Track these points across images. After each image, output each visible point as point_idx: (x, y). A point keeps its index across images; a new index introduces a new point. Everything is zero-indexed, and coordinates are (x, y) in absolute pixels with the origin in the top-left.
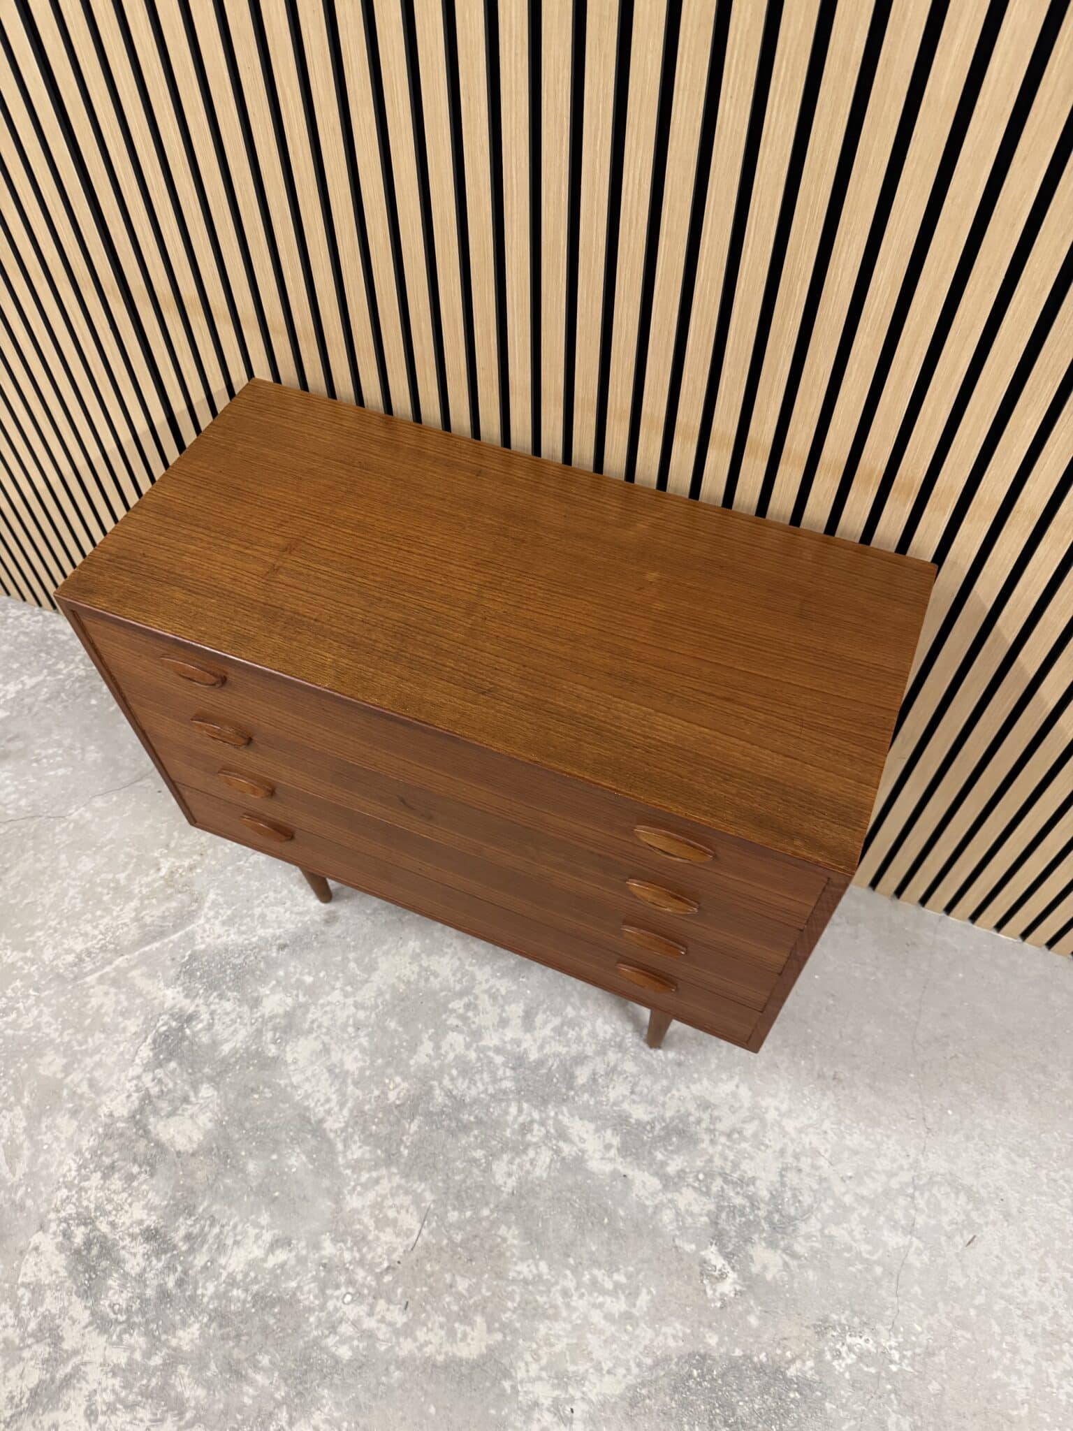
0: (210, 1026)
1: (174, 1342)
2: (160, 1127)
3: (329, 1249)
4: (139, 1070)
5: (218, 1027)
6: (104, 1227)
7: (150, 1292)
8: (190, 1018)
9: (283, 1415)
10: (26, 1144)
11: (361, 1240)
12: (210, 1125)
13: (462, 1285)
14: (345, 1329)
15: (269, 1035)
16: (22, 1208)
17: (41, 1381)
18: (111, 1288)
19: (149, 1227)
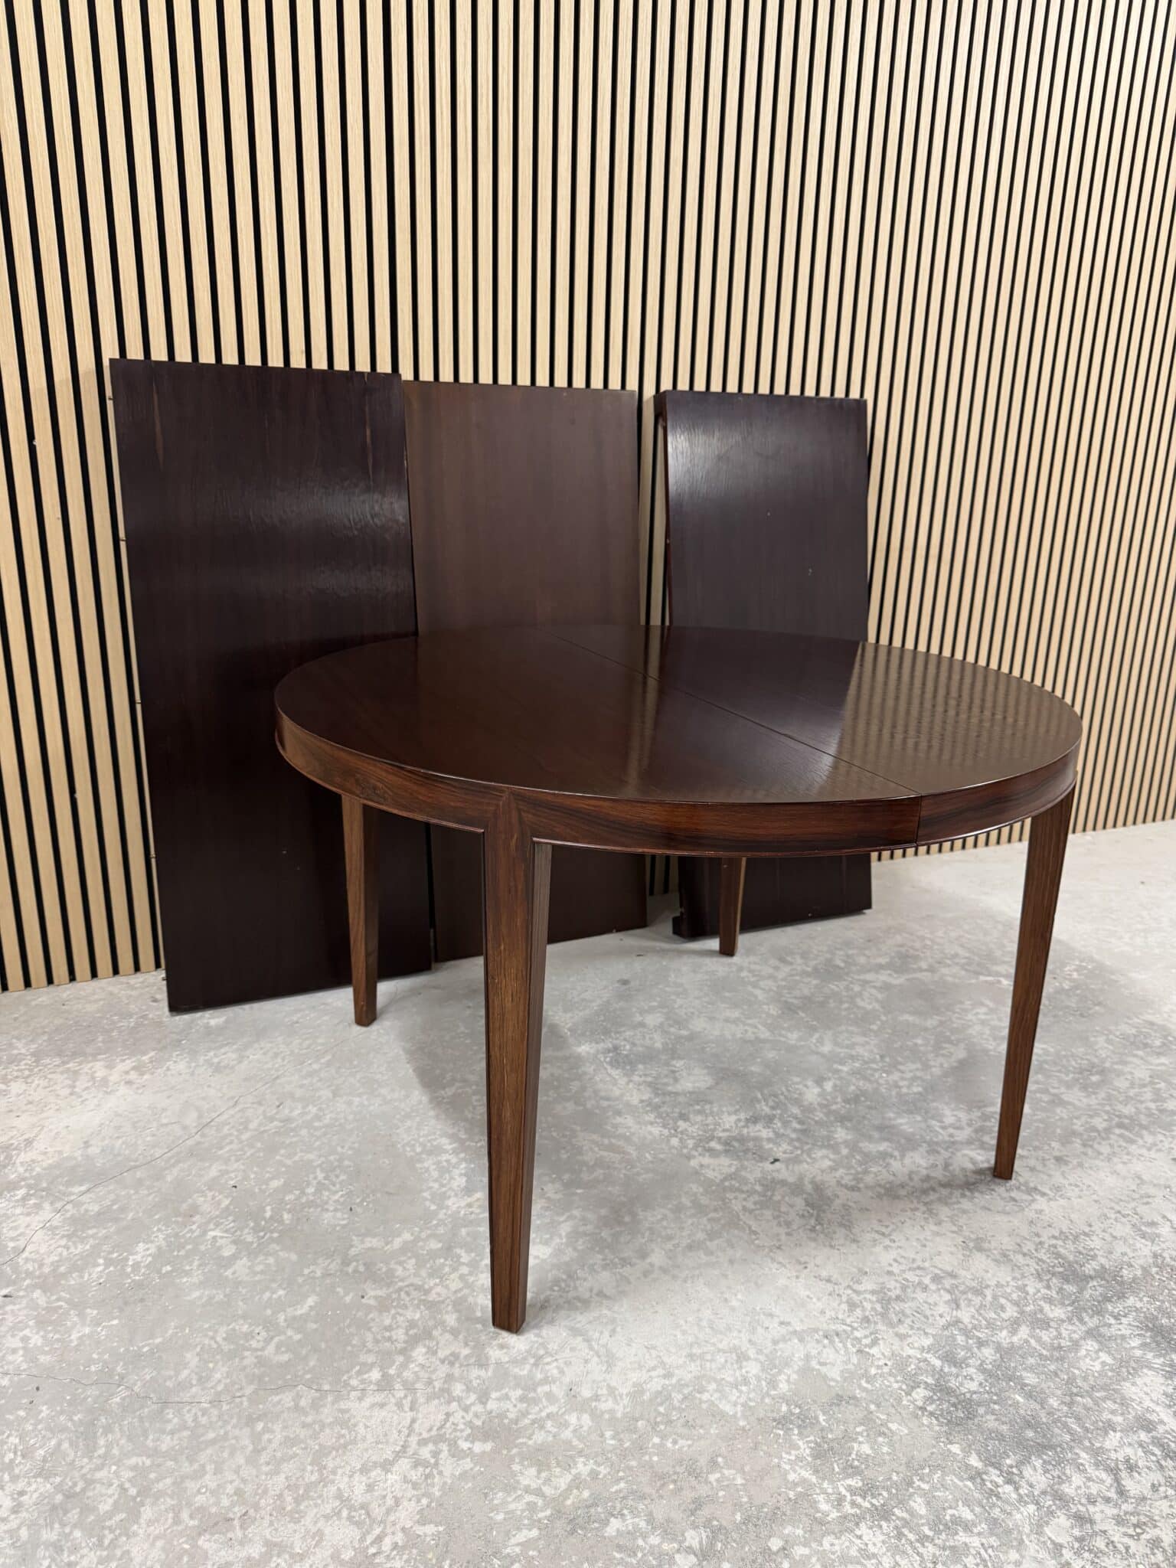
0: (634, 1044)
1: (840, 1140)
2: (679, 1088)
3: (845, 1069)
4: (625, 1079)
5: (637, 1042)
6: (721, 1135)
7: (794, 1136)
8: (616, 1048)
9: (933, 1122)
10: (613, 1141)
11: (853, 1058)
12: (705, 1071)
13: (919, 1041)
14: (901, 1084)
15: (672, 1030)
16: (663, 1160)
17: (806, 1200)
18: (771, 1149)
19: (747, 1120)
